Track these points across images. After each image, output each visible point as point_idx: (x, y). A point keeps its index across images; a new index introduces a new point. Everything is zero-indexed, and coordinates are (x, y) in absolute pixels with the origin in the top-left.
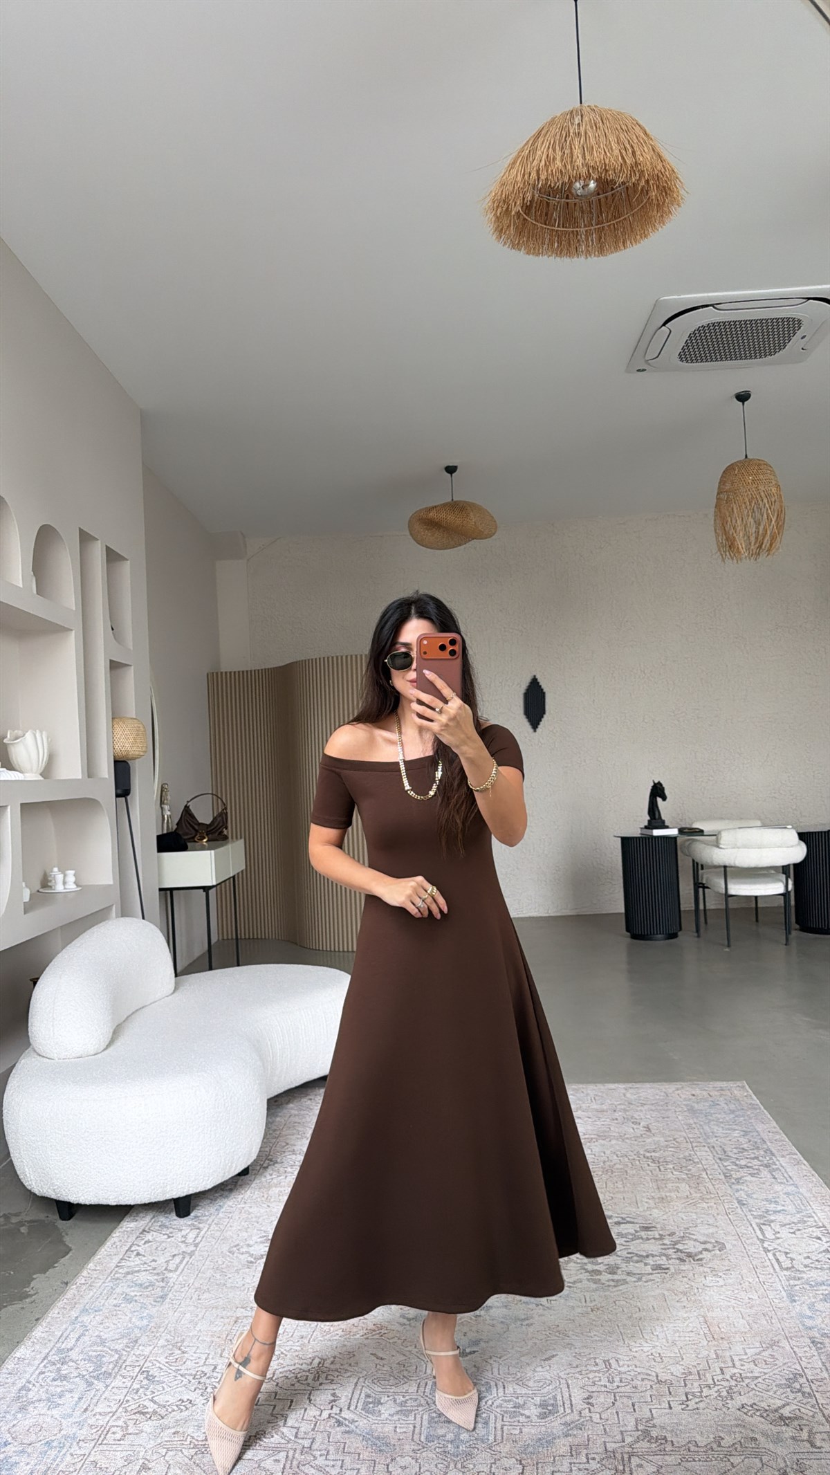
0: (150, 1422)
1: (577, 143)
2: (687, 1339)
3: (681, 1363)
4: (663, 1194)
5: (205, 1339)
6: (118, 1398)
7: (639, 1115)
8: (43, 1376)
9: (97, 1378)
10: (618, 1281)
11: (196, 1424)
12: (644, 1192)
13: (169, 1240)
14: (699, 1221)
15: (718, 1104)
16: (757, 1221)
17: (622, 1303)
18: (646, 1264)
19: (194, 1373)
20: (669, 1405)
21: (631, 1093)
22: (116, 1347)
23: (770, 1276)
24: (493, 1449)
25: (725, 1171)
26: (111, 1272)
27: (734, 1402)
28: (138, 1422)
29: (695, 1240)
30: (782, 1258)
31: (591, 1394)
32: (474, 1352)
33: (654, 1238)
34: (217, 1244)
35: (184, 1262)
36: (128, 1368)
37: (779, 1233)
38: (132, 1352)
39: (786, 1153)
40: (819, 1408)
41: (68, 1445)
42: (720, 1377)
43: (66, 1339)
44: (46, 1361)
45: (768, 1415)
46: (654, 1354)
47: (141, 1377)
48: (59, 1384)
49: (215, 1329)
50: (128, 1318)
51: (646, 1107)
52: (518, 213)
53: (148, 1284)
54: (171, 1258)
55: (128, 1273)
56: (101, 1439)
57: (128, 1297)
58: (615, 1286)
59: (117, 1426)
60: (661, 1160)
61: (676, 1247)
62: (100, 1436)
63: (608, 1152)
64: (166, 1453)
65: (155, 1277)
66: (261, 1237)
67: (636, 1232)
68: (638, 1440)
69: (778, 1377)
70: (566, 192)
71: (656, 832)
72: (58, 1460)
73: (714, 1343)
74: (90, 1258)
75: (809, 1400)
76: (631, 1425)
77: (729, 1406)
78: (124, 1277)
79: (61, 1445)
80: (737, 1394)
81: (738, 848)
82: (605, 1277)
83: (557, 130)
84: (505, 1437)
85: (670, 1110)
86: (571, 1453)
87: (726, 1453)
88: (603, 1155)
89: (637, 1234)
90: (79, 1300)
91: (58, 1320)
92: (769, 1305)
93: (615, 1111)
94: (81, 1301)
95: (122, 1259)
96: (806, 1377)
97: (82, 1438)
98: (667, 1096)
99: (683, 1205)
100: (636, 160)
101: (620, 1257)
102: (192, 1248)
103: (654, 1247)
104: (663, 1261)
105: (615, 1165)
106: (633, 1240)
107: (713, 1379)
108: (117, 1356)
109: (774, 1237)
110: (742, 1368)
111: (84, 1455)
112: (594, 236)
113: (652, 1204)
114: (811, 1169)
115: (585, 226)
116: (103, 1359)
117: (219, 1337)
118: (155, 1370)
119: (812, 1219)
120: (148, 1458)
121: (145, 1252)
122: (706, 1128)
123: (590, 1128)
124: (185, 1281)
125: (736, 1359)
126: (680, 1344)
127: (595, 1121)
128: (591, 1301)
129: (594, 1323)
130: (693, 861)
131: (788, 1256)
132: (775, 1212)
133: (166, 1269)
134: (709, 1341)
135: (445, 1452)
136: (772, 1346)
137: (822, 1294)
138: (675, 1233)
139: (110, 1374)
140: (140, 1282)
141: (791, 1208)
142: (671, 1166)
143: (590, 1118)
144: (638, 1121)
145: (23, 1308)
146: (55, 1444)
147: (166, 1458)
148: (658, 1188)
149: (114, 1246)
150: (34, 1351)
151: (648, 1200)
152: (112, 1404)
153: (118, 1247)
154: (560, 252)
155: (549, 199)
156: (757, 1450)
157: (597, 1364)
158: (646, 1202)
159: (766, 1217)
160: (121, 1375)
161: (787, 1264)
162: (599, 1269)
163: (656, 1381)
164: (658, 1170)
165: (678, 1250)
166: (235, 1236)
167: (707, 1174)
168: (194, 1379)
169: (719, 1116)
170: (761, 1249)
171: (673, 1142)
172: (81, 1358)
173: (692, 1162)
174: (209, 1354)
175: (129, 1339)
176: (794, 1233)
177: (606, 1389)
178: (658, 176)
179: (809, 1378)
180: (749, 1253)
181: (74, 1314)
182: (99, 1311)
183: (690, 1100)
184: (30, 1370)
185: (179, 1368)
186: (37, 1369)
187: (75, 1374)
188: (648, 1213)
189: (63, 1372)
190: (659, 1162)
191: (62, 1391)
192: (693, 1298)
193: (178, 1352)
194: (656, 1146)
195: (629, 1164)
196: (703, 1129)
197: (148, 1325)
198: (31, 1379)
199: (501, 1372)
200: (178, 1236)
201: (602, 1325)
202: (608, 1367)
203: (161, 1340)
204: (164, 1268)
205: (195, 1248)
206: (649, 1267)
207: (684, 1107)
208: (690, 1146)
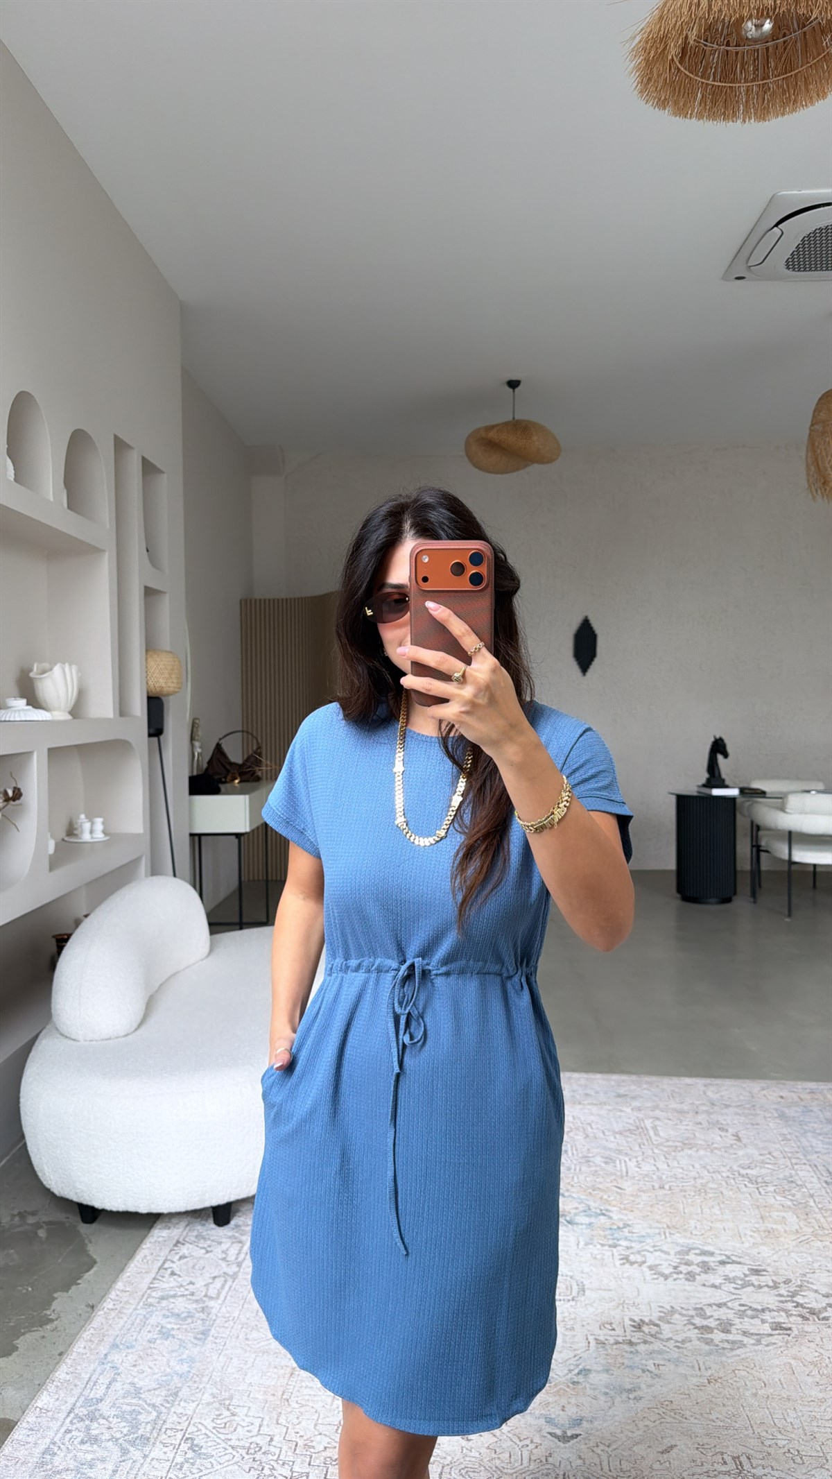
2: (828, 1430)
3: (827, 1467)
4: (769, 1226)
5: (257, 1396)
7: (725, 1120)
8: (69, 1436)
9: (133, 1443)
10: (734, 1342)
12: (747, 1222)
13: (207, 1256)
14: (816, 1265)
15: (812, 1111)
17: (744, 1373)
18: (763, 1321)
19: (247, 1445)
21: (712, 1091)
22: (154, 1402)
26: (143, 1296)
29: (816, 1291)
32: (577, 1436)
33: (767, 1286)
35: (227, 1288)
36: (169, 1432)
38: (173, 1410)
43: (94, 1385)
44: (72, 1415)
46: (791, 1450)
47: (184, 1447)
48: (90, 1449)
49: (268, 1383)
50: (165, 1359)
51: (731, 1109)
53: (186, 1314)
54: (211, 1281)
55: (162, 1298)
57: (164, 1330)
58: (732, 1349)
60: (759, 1180)
61: (795, 1299)
63: (697, 1166)
65: (194, 1306)
67: (746, 1275)
71: (716, 792)
74: (118, 1277)
78: (158, 1303)
81: (806, 813)
82: (718, 1336)
85: (759, 1114)
88: (691, 1168)
89: (747, 1279)
90: (107, 1331)
91: (84, 1356)
93: (697, 1113)
94: (110, 1332)
95: (154, 1279)
98: (752, 1096)
99: (794, 1243)
101: (732, 1309)
102: (234, 1268)
103: (769, 1299)
104: (782, 1318)
105: (707, 1182)
106: (742, 1286)
108: (155, 1414)
113: (759, 1240)
116: (139, 1417)
117: (274, 1395)
118: (201, 1437)
121: (180, 1270)
122: (803, 1140)
123: (672, 1133)
124: (228, 1312)
126: (821, 1437)
127: (676, 1124)
128: (707, 1370)
129: (713, 1399)
130: (752, 823)
133: (206, 1296)
138: (791, 1281)
139: (148, 1439)
140: (176, 1311)
142: (772, 1189)
143: (670, 1119)
144: (726, 1127)
145: (43, 1337)
148: (762, 1218)
149: (145, 1261)
150: (58, 1399)
151: (752, 1234)
153: (150, 1262)
157: (726, 1463)
158: (751, 1236)
160: (161, 1442)
162: (709, 1325)
164: (757, 1192)
165: (798, 1305)
167: (815, 1201)
168: (247, 1453)
169: (815, 1126)
171: (768, 1156)
172: (112, 1414)
173: (794, 1185)
174: (263, 1419)
175: (168, 1390)
181: (103, 1350)
182: (132, 1347)
183: (779, 1103)
184: (55, 1425)
185: (229, 1436)
186: (62, 1426)
187: (107, 1436)
188: (755, 1251)
189: (94, 1432)
190: (757, 1183)
191: (93, 1459)
192: (825, 1372)
193: (226, 1413)
194: (751, 1160)
195: (724, 1183)
196: (799, 1141)
197: (189, 1372)
198: (55, 1440)
199: (612, 1469)
200: (218, 1251)
201: (724, 1405)
202: (739, 1467)
203: (206, 1395)
204: (203, 1294)
205: (237, 1269)
206: (767, 1325)
207: (773, 1111)
208: (789, 1164)
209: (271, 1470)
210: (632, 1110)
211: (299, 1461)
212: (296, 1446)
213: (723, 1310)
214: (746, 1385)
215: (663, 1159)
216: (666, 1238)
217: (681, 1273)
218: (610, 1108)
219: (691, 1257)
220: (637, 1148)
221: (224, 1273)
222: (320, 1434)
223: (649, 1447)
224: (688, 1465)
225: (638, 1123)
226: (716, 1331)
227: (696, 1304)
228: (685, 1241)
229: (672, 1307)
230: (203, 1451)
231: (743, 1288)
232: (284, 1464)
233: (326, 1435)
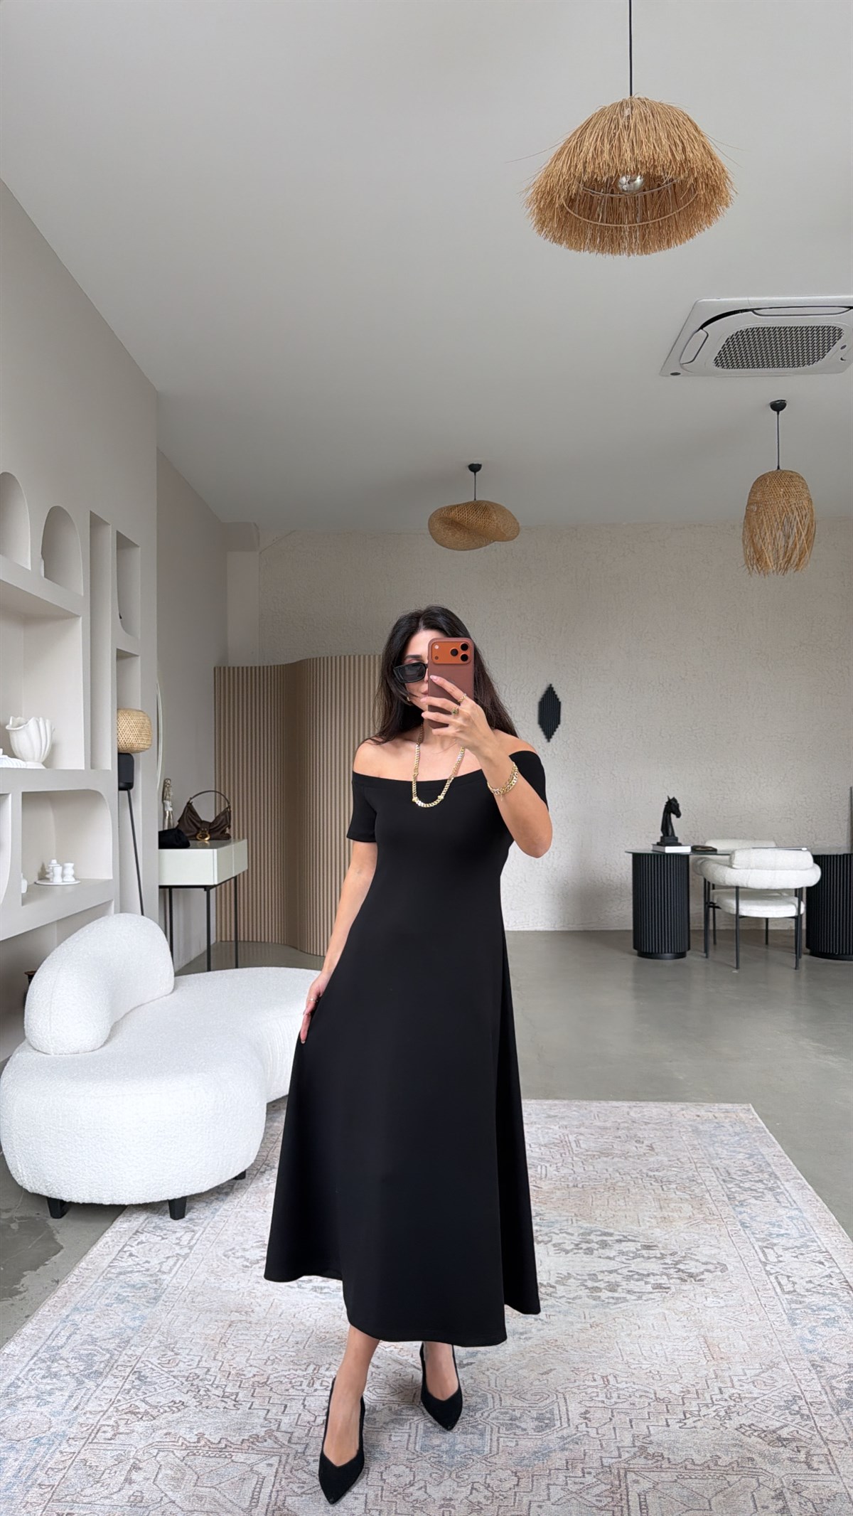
0: (141, 1423)
1: (626, 137)
2: (687, 1357)
3: (680, 1382)
4: (666, 1214)
5: (198, 1341)
6: (109, 1397)
7: (642, 1134)
8: (33, 1373)
9: (88, 1376)
10: (617, 1299)
11: (188, 1426)
12: (647, 1211)
13: (163, 1241)
14: (701, 1242)
15: (723, 1126)
16: (760, 1244)
17: (622, 1320)
18: (646, 1283)
19: (187, 1375)
20: (667, 1422)
21: (636, 1112)
22: (108, 1347)
23: (772, 1299)
24: (488, 1460)
25: (728, 1193)
26: (103, 1272)
27: (732, 1422)
28: (129, 1422)
29: (697, 1260)
30: (784, 1281)
31: (589, 1409)
32: (471, 1363)
33: (655, 1257)
34: (212, 1247)
35: (178, 1265)
36: (120, 1368)
37: (781, 1256)
38: (124, 1352)
39: (791, 1177)
40: (818, 1431)
41: (57, 1442)
42: (719, 1397)
43: (56, 1337)
44: (35, 1358)
45: (766, 1436)
46: (653, 1371)
47: (132, 1377)
48: (49, 1382)
49: (208, 1332)
50: (120, 1318)
51: (650, 1125)
52: (562, 207)
53: (140, 1285)
54: (165, 1260)
55: (120, 1273)
56: (91, 1438)
57: (120, 1297)
58: (615, 1304)
59: (108, 1426)
60: (665, 1179)
61: (678, 1266)
62: (90, 1435)
63: (610, 1170)
64: (158, 1453)
65: (148, 1279)
66: (257, 1242)
67: (638, 1250)
68: (634, 1456)
69: (777, 1398)
70: (612, 186)
71: (669, 850)
72: (47, 1457)
73: (713, 1362)
74: (81, 1258)
75: (808, 1422)
76: (627, 1441)
77: (728, 1426)
78: (116, 1277)
79: (51, 1442)
80: (735, 1414)
81: (752, 869)
82: (605, 1294)
83: (606, 122)
84: (501, 1449)
85: (674, 1129)
86: (567, 1466)
87: (722, 1472)
88: (605, 1172)
89: (638, 1252)
90: (70, 1298)
91: (49, 1317)
92: (770, 1327)
93: (618, 1129)
94: (72, 1299)
95: (114, 1259)
96: (805, 1400)
97: (72, 1436)
98: (672, 1115)
99: (686, 1226)
100: (685, 156)
101: (621, 1274)
102: (186, 1250)
103: (654, 1266)
104: (664, 1280)
105: (617, 1182)
106: (634, 1258)
107: (712, 1399)
108: (108, 1355)
109: (776, 1260)
110: (741, 1388)
111: (74, 1453)
112: (638, 234)
113: (654, 1223)
114: (815, 1194)
115: (629, 223)
116: (95, 1358)
117: (213, 1340)
118: (147, 1370)
119: (815, 1244)
120: (139, 1458)
121: (138, 1253)
122: (711, 1149)
123: (593, 1145)
124: (178, 1283)
125: (735, 1379)
126: (679, 1363)
127: (598, 1138)
128: (590, 1318)
129: (593, 1338)
130: (705, 880)
131: (790, 1279)
132: (778, 1235)
133: (159, 1271)
134: (708, 1361)
135: (440, 1462)
136: (771, 1368)
137: (824, 1319)
138: (677, 1253)
139: (101, 1373)
140: (132, 1283)
141: (794, 1233)
142: (674, 1186)
143: (592, 1135)
144: (641, 1140)
145: (12, 1305)
146: (44, 1441)
147: (158, 1459)
148: (661, 1208)
149: (107, 1246)
150: (24, 1347)
151: (650, 1219)
152: (103, 1404)
153: (111, 1247)
154: (602, 249)
155: (593, 193)
156: (754, 1470)
157: (595, 1380)
158: (648, 1221)
159: (769, 1240)
160: (112, 1375)
161: (789, 1287)
162: (599, 1286)
163: (654, 1398)
164: (660, 1189)
165: (679, 1270)
166: (231, 1240)
167: (710, 1195)
168: (187, 1380)
169: (724, 1138)
170: (764, 1272)
171: (677, 1162)
172: (71, 1356)
173: (695, 1183)
174: (202, 1357)
175: (121, 1339)
176: (797, 1257)
177: (604, 1405)
178: (707, 175)
179: (808, 1400)
180: (752, 1276)
181: (65, 1312)
182: (91, 1310)
183: (694, 1120)
184: (20, 1366)
185: (172, 1369)
186: (26, 1366)
187: (65, 1372)
188: (650, 1232)
189: (54, 1370)
190: (662, 1182)
191: (52, 1389)
192: (693, 1318)
193: (170, 1353)
194: (660, 1165)
195: (632, 1182)
196: (707, 1150)
197: (141, 1326)
198: (20, 1376)
199: (498, 1385)
200: (173, 1238)
201: (601, 1342)
202: (606, 1383)
203: (154, 1341)
204: (157, 1270)
205: (189, 1251)
206: (650, 1285)
207: (689, 1127)
208: (693, 1167)
209: (205, 1391)
210: (559, 1127)
211: (231, 1384)
212: (229, 1374)
213: (615, 1275)
214: (623, 1328)
215: (581, 1165)
216: (572, 1223)
217: (581, 1248)
218: (540, 1126)
219: (592, 1237)
220: (559, 1156)
221: (178, 1254)
222: (251, 1366)
223: (532, 1370)
224: (563, 1381)
225: (563, 1138)
226: (603, 1290)
227: (590, 1271)
228: (588, 1225)
229: (568, 1274)
230: (148, 1380)
231: (634, 1259)
232: (217, 1387)
233: (255, 1367)
